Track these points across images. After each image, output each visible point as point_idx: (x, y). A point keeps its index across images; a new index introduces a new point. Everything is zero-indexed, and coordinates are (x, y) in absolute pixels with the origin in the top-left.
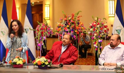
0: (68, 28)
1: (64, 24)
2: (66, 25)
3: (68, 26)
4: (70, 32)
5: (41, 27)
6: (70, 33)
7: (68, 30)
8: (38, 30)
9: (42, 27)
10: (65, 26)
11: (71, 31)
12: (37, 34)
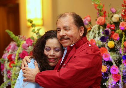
0: (113, 50)
1: (98, 39)
2: (103, 39)
3: (111, 44)
4: (119, 63)
5: (20, 50)
6: (118, 66)
7: (112, 57)
8: (10, 60)
9: (24, 48)
10: (101, 43)
11: (122, 61)
12: (8, 72)
